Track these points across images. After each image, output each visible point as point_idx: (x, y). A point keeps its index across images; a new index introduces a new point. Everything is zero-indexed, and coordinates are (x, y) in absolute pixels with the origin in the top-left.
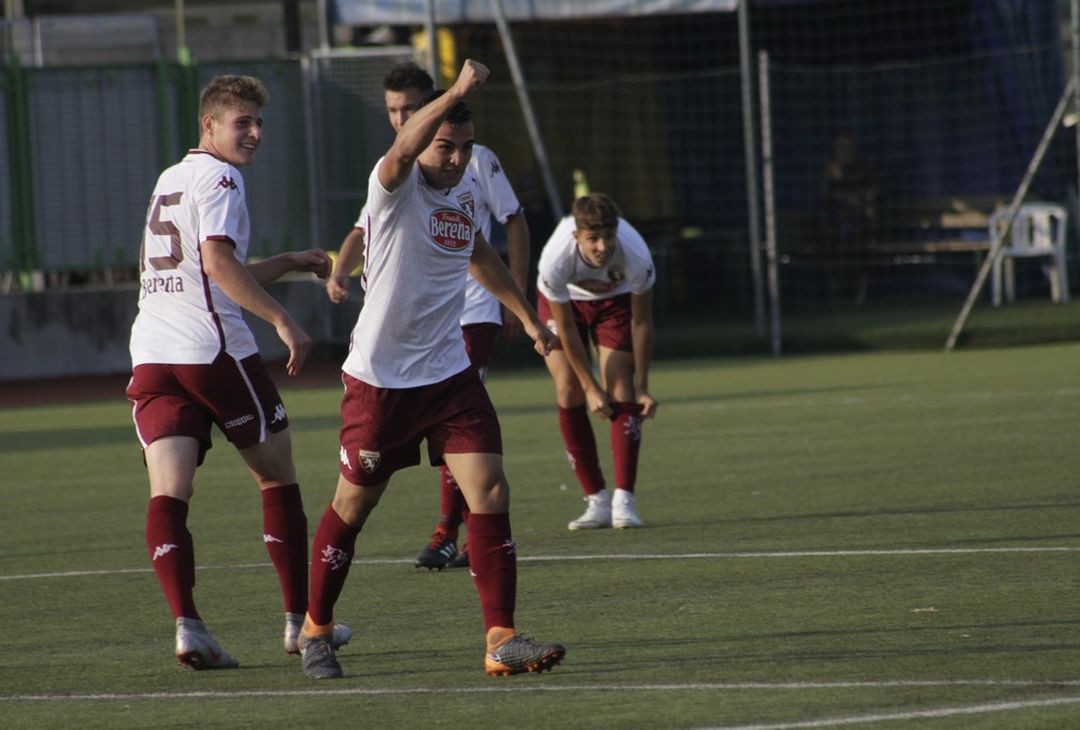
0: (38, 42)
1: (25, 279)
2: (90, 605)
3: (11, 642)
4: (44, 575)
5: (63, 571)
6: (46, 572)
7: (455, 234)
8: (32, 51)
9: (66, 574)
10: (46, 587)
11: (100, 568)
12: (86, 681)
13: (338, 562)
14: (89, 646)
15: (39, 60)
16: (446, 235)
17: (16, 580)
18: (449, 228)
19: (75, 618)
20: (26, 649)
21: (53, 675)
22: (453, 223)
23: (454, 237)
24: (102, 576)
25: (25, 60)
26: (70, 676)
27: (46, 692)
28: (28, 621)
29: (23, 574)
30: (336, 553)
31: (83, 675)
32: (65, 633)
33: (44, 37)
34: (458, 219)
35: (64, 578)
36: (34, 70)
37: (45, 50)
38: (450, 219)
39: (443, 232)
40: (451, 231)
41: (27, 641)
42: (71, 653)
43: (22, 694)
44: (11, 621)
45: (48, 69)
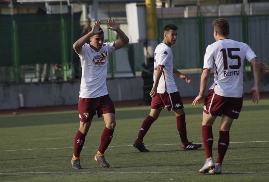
0: (251, 9)
1: (246, 68)
2: (263, 150)
3: (243, 158)
4: (251, 142)
5: (256, 141)
6: (251, 141)
7: (100, 61)
8: (250, 11)
9: (256, 142)
10: (251, 145)
11: (265, 141)
12: (262, 168)
13: (81, 143)
14: (262, 160)
15: (251, 14)
16: (98, 62)
17: (244, 143)
18: (98, 60)
19: (259, 153)
20: (246, 160)
21: (254, 167)
22: (99, 59)
23: (100, 62)
24: (266, 142)
25: (247, 14)
26: (258, 167)
27: (252, 171)
28: (247, 153)
29: (245, 141)
30: (80, 141)
31: (261, 167)
32: (256, 156)
33: (252, 8)
34: (100, 58)
35: (256, 143)
36: (250, 16)
37: (253, 11)
38: (98, 58)
39: (97, 61)
40: (99, 61)
41: (247, 158)
42: (258, 161)
43: (246, 171)
44: (243, 153)
45: (253, 16)
